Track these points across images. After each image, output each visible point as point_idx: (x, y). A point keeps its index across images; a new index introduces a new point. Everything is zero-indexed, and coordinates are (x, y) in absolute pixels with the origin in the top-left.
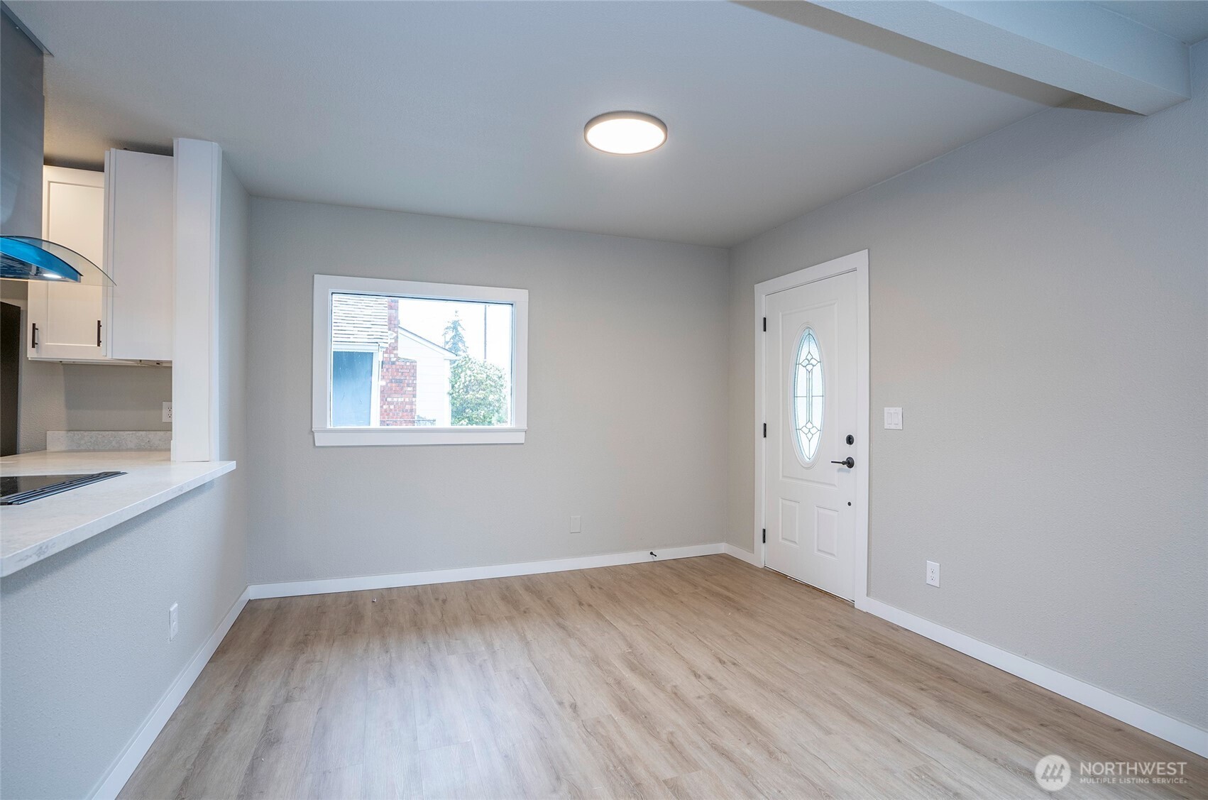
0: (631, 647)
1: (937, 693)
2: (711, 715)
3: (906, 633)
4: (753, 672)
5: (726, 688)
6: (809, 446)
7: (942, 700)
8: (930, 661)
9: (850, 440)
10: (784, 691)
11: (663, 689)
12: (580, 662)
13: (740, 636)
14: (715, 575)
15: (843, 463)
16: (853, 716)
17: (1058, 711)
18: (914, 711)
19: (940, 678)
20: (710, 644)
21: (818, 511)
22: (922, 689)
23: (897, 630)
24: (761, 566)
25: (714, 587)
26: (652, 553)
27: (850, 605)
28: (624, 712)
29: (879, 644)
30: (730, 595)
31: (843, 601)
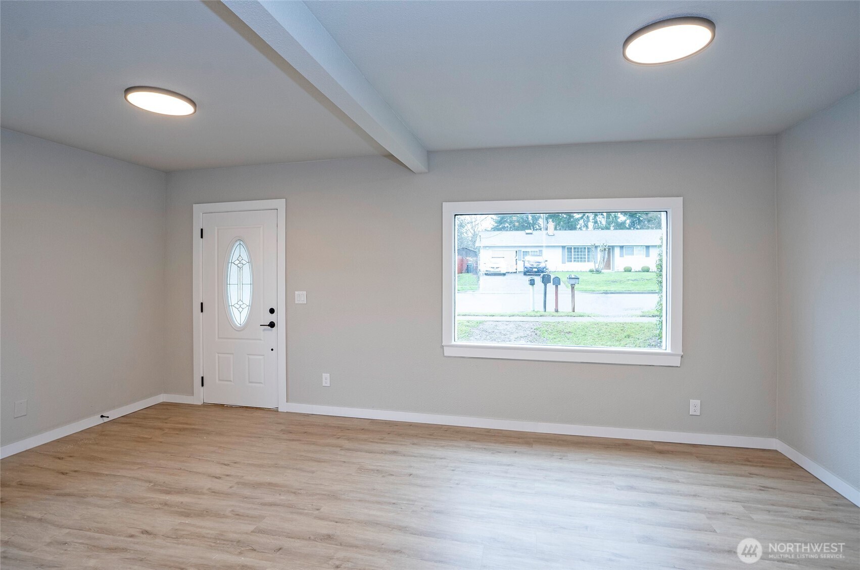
0: (150, 482)
1: (345, 437)
2: (247, 492)
3: (314, 416)
4: (250, 462)
5: (243, 477)
6: (239, 317)
7: (349, 439)
8: (333, 425)
9: (272, 311)
10: (276, 464)
11: (203, 494)
12: (115, 508)
13: (224, 448)
14: (170, 418)
15: (269, 325)
16: (319, 461)
17: (390, 427)
18: (341, 448)
19: (342, 431)
20: (209, 459)
21: (249, 358)
22: (338, 438)
23: (308, 416)
24: (200, 403)
25: (176, 425)
26: (102, 416)
27: (276, 411)
28: (188, 516)
29: (304, 425)
30: (193, 427)
31: (269, 410)
